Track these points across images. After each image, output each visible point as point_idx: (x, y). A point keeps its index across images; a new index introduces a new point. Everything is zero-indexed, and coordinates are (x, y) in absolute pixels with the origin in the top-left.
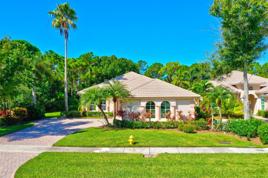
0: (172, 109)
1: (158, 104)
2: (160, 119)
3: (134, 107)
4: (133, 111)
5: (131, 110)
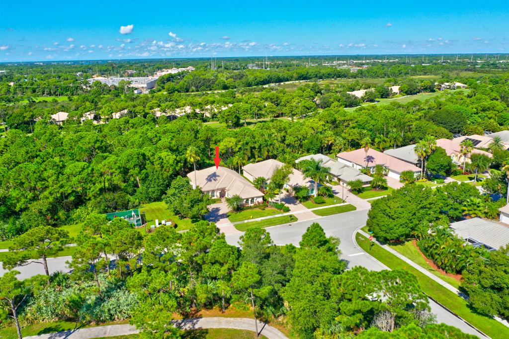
0: (255, 201)
1: (250, 200)
3: (242, 201)
5: (240, 203)
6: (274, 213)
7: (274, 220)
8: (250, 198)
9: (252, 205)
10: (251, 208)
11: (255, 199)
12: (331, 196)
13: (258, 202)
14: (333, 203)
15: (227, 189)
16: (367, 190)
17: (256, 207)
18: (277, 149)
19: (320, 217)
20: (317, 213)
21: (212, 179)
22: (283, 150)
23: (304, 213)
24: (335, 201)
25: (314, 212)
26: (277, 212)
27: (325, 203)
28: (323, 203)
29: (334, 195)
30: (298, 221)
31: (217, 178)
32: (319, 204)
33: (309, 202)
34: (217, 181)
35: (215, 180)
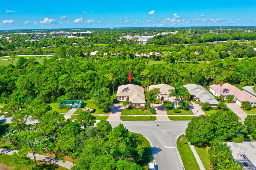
3: (132, 105)
6: (147, 114)
7: (143, 118)
8: (137, 103)
9: (138, 107)
10: (137, 109)
11: (140, 104)
12: (187, 109)
13: (142, 106)
14: (185, 114)
15: (129, 97)
16: (213, 110)
17: (140, 108)
19: (171, 121)
20: (171, 118)
21: (125, 90)
23: (163, 117)
24: (187, 113)
25: (169, 117)
26: (149, 113)
27: (180, 113)
28: (179, 112)
29: (191, 109)
30: (156, 121)
32: (176, 113)
33: (172, 111)
34: (127, 92)
35: (126, 91)
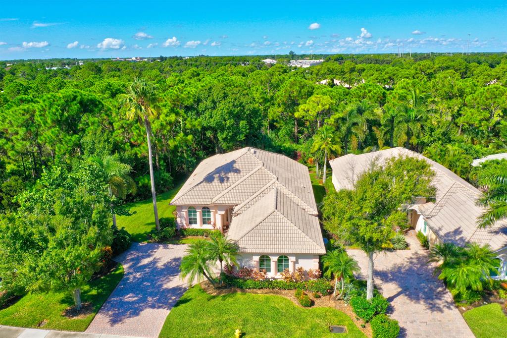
0: (291, 265)
1: (274, 259)
2: (276, 275)
3: (245, 260)
4: (243, 264)
5: (241, 264)
8: (274, 254)
9: (279, 276)
10: (270, 285)
11: (292, 259)
13: (300, 270)
15: (236, 209)
17: (292, 284)
18: (432, 130)
21: (216, 176)
22: (444, 134)
31: (231, 175)
34: (225, 184)
35: (222, 180)
